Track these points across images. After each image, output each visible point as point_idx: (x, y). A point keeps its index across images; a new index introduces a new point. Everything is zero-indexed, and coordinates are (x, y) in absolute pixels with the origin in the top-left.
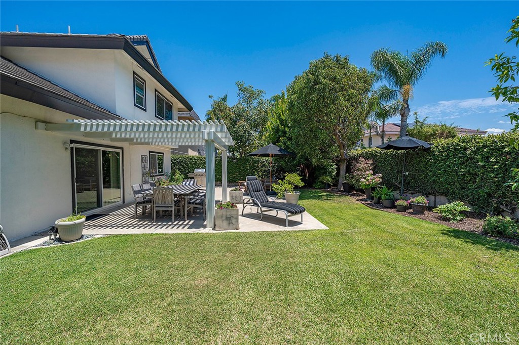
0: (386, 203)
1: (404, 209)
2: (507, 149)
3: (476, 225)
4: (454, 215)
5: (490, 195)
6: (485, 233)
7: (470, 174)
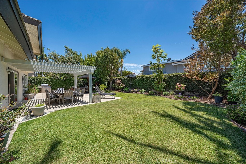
0: (128, 91)
1: (132, 92)
2: (150, 78)
3: (147, 93)
4: (143, 92)
5: (148, 87)
6: (149, 94)
7: (144, 83)
